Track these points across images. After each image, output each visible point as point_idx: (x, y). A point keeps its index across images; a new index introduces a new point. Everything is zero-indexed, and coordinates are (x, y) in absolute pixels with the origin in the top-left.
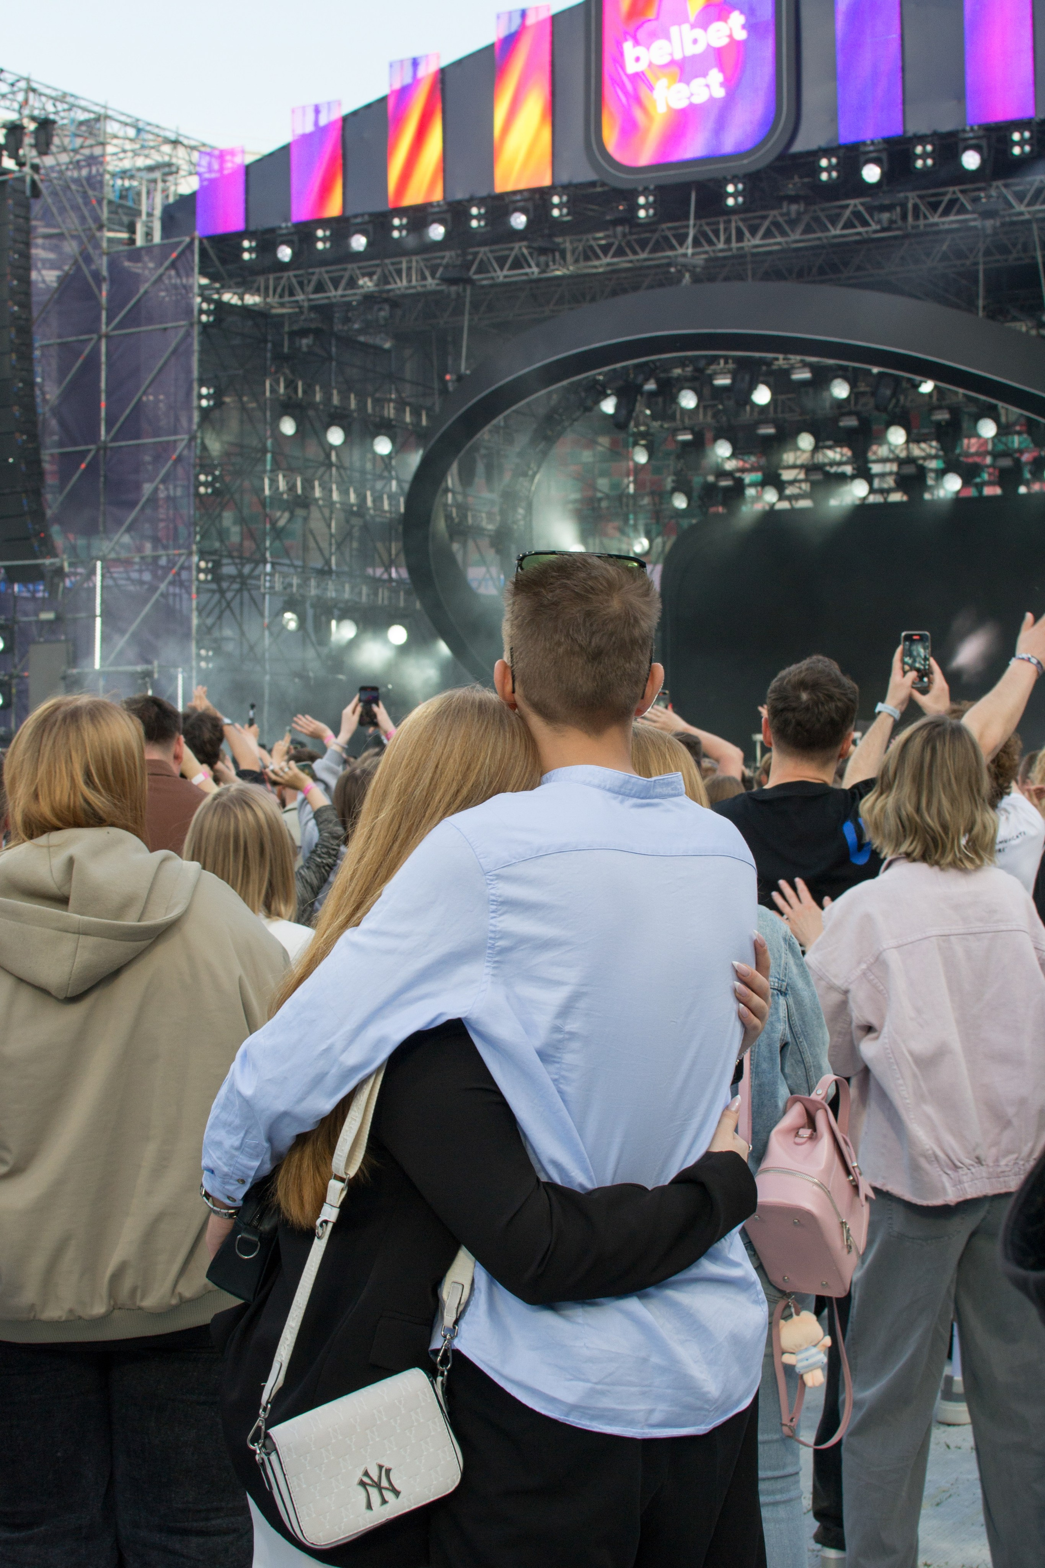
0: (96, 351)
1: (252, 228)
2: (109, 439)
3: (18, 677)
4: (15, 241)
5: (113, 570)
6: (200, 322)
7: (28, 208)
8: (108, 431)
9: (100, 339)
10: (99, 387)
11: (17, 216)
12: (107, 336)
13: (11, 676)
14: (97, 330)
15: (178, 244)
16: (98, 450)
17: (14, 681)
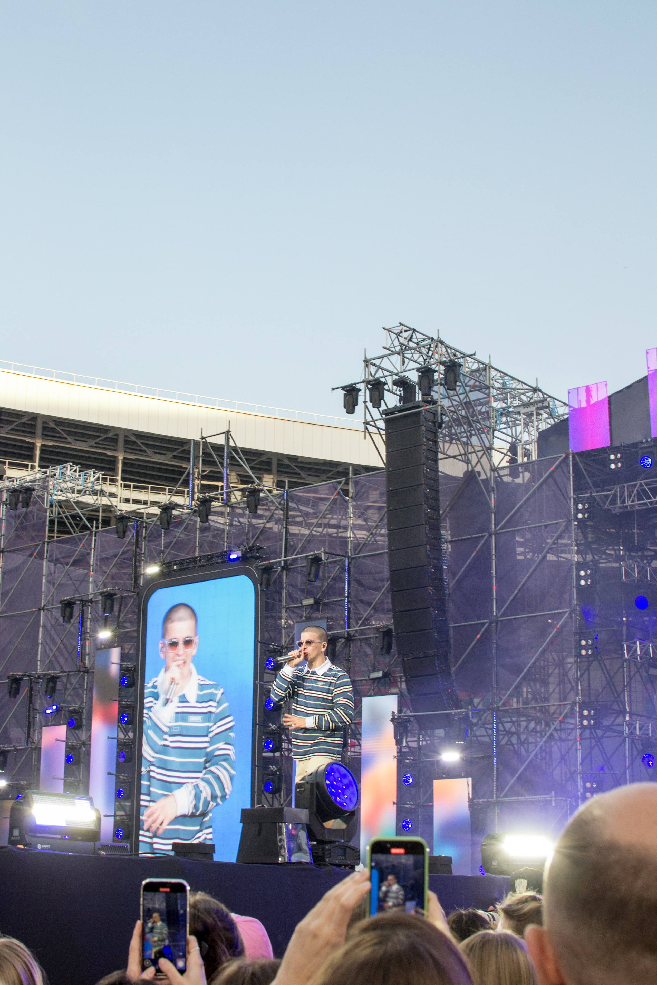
0: (487, 544)
1: (616, 444)
2: (499, 614)
3: (423, 806)
4: (427, 458)
5: (504, 720)
6: (577, 519)
7: (435, 434)
8: (498, 609)
9: (490, 536)
10: (491, 573)
11: (428, 440)
12: (496, 534)
13: (417, 806)
14: (487, 529)
15: (556, 459)
16: (491, 623)
17: (420, 810)
